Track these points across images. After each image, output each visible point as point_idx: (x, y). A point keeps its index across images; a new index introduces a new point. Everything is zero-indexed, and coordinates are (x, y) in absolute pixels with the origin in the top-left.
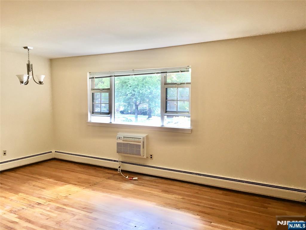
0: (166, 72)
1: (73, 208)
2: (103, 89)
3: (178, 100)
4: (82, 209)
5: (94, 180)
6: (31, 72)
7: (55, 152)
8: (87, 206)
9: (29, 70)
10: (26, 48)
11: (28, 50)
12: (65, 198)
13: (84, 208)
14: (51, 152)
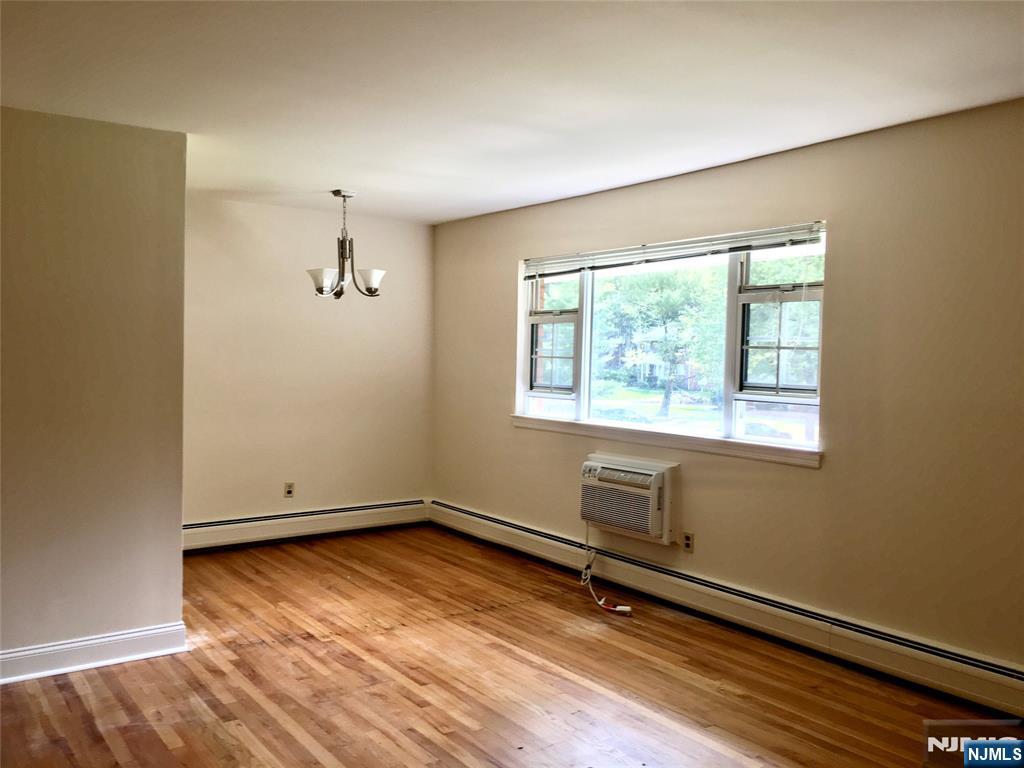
0: (749, 248)
1: (385, 662)
2: (562, 312)
3: (782, 345)
4: (407, 670)
5: (501, 596)
6: (349, 260)
7: (433, 502)
8: (427, 663)
9: (342, 256)
10: (337, 193)
11: (345, 200)
12: (384, 632)
13: (412, 668)
14: (421, 502)
